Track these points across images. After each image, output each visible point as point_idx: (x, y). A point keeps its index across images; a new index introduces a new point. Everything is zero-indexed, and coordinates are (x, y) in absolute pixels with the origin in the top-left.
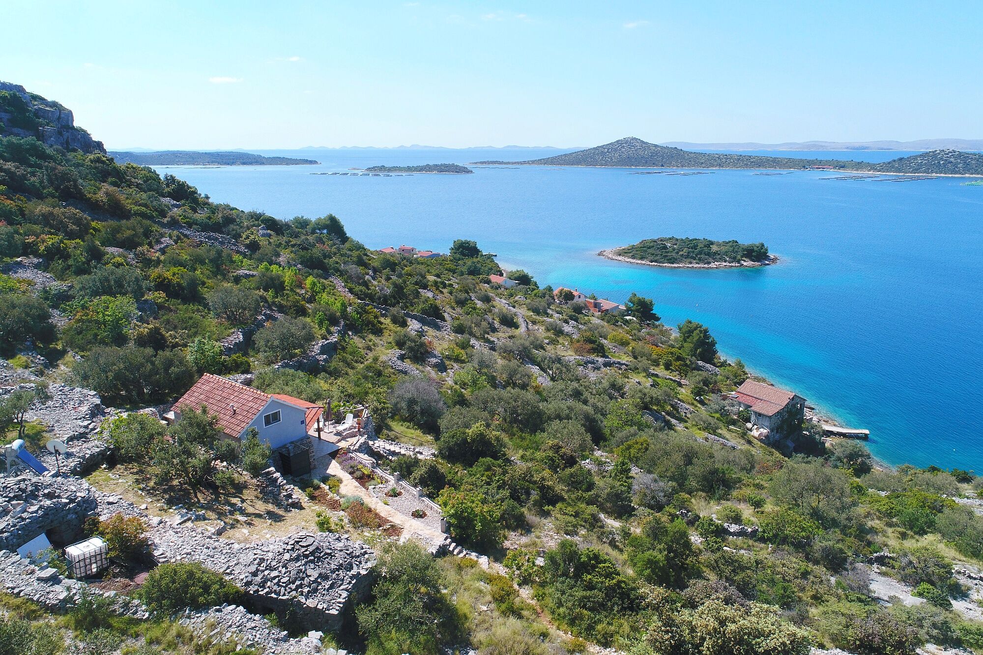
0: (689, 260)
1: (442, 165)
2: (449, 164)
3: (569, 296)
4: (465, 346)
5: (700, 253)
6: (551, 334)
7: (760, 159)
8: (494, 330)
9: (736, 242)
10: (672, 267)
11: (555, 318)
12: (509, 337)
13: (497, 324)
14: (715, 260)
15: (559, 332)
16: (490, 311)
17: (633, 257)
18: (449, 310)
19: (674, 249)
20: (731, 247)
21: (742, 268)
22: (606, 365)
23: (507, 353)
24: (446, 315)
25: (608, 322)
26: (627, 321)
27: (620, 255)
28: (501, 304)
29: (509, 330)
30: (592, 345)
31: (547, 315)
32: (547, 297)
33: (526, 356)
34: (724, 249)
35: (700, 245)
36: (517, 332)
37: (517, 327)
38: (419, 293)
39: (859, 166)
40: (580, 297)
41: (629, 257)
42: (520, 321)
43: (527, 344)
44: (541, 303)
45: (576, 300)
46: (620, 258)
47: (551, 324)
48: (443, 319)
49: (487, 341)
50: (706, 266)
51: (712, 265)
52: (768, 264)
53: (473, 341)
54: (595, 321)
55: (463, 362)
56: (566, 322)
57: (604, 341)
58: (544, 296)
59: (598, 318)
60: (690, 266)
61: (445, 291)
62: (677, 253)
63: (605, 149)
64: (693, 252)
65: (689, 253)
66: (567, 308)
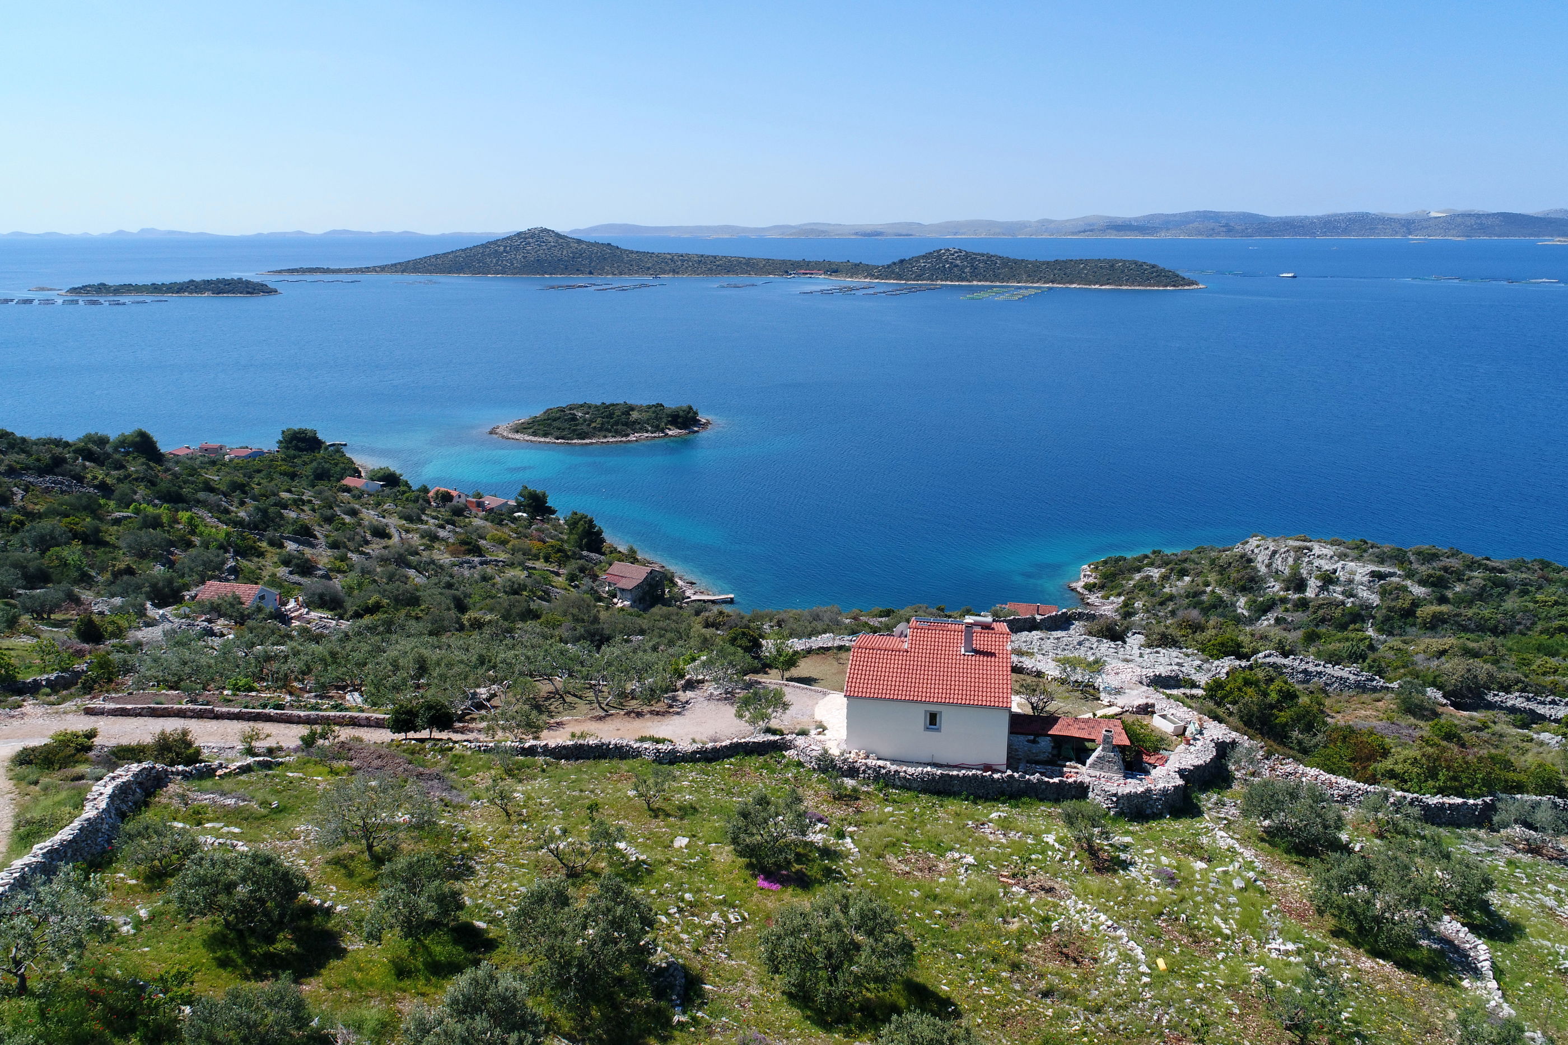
0: (603, 433)
1: (219, 281)
2: (233, 279)
3: (447, 498)
4: (343, 559)
5: (617, 423)
6: (426, 541)
7: (730, 261)
8: (367, 543)
9: (662, 405)
10: (582, 444)
11: (431, 524)
12: (384, 548)
13: (369, 537)
14: (635, 431)
15: (434, 538)
16: (360, 525)
17: (534, 434)
18: (317, 528)
19: (585, 420)
20: (654, 412)
21: (667, 439)
22: (481, 563)
23: (384, 560)
24: (316, 533)
25: (492, 522)
26: (515, 518)
27: (517, 432)
28: (369, 516)
29: (382, 541)
30: (467, 547)
31: (422, 522)
32: (421, 501)
33: (401, 561)
34: (645, 416)
35: (618, 413)
36: (391, 542)
37: (389, 537)
38: (282, 514)
39: (855, 269)
40: (460, 497)
41: (529, 435)
42: (393, 531)
43: (402, 551)
44: (412, 509)
45: (454, 502)
46: (518, 436)
47: (425, 531)
48: (315, 537)
49: (362, 553)
50: (624, 439)
51: (632, 438)
52: (697, 432)
53: (350, 555)
54: (477, 522)
55: (344, 572)
56: (442, 527)
57: (482, 542)
58: (416, 500)
59: (481, 519)
60: (605, 440)
61: (305, 508)
62: (589, 425)
63: (499, 246)
64: (608, 422)
65: (602, 424)
66: (445, 513)
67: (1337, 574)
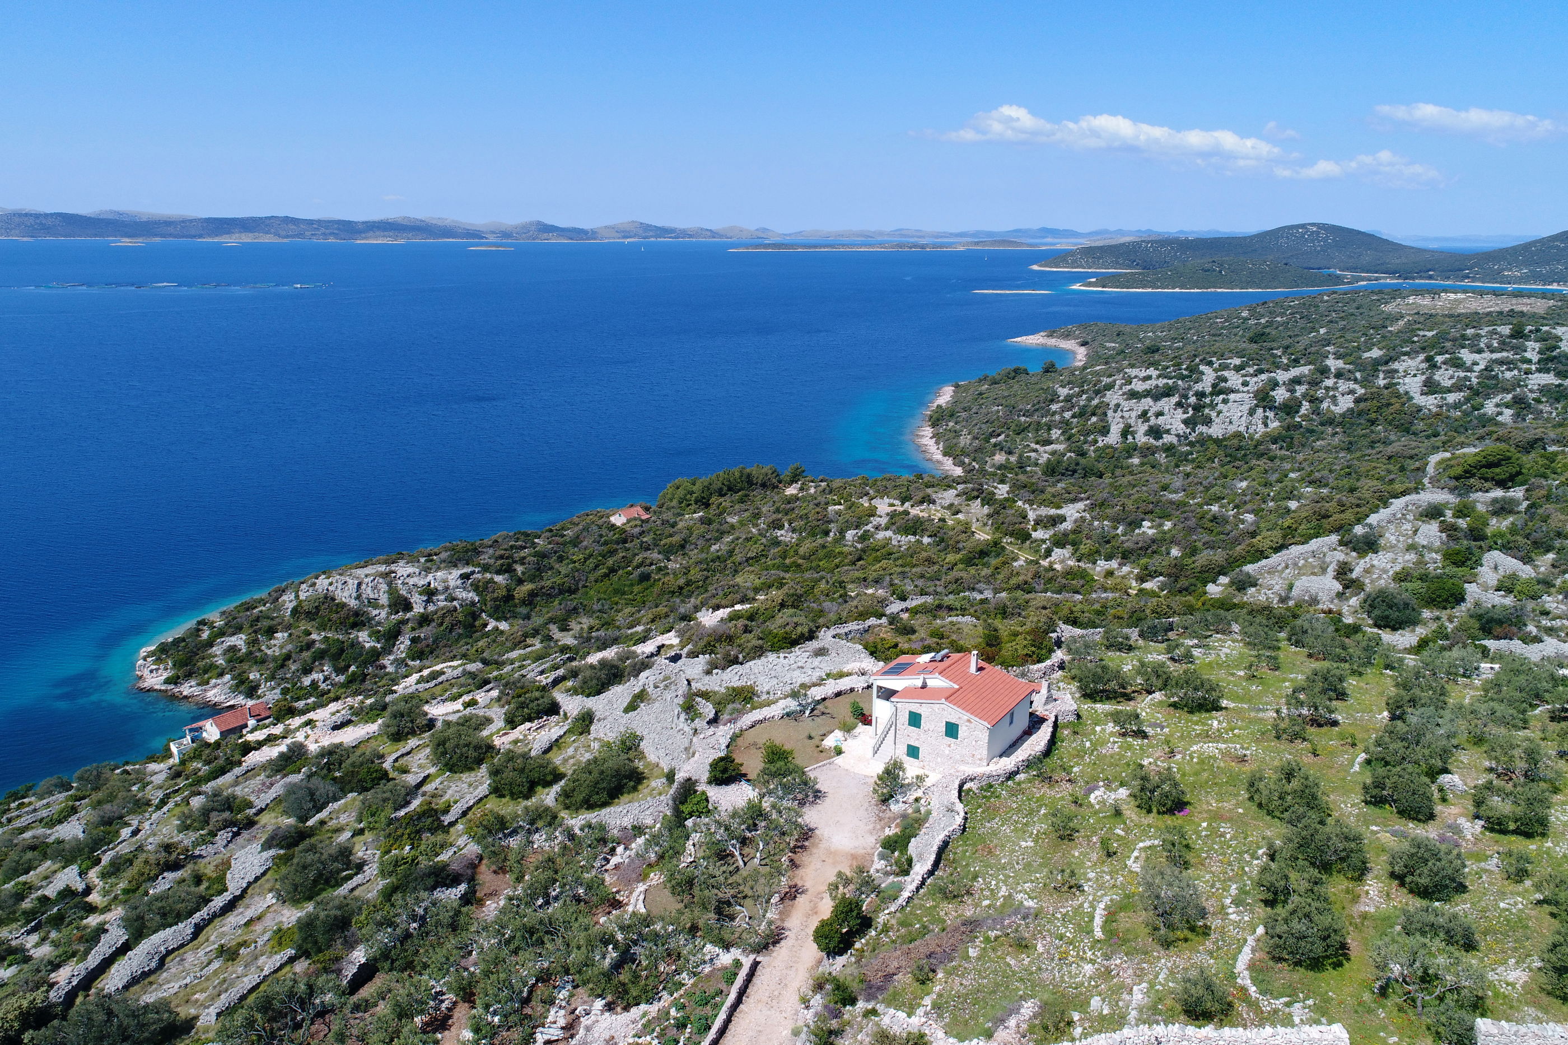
67: (432, 586)
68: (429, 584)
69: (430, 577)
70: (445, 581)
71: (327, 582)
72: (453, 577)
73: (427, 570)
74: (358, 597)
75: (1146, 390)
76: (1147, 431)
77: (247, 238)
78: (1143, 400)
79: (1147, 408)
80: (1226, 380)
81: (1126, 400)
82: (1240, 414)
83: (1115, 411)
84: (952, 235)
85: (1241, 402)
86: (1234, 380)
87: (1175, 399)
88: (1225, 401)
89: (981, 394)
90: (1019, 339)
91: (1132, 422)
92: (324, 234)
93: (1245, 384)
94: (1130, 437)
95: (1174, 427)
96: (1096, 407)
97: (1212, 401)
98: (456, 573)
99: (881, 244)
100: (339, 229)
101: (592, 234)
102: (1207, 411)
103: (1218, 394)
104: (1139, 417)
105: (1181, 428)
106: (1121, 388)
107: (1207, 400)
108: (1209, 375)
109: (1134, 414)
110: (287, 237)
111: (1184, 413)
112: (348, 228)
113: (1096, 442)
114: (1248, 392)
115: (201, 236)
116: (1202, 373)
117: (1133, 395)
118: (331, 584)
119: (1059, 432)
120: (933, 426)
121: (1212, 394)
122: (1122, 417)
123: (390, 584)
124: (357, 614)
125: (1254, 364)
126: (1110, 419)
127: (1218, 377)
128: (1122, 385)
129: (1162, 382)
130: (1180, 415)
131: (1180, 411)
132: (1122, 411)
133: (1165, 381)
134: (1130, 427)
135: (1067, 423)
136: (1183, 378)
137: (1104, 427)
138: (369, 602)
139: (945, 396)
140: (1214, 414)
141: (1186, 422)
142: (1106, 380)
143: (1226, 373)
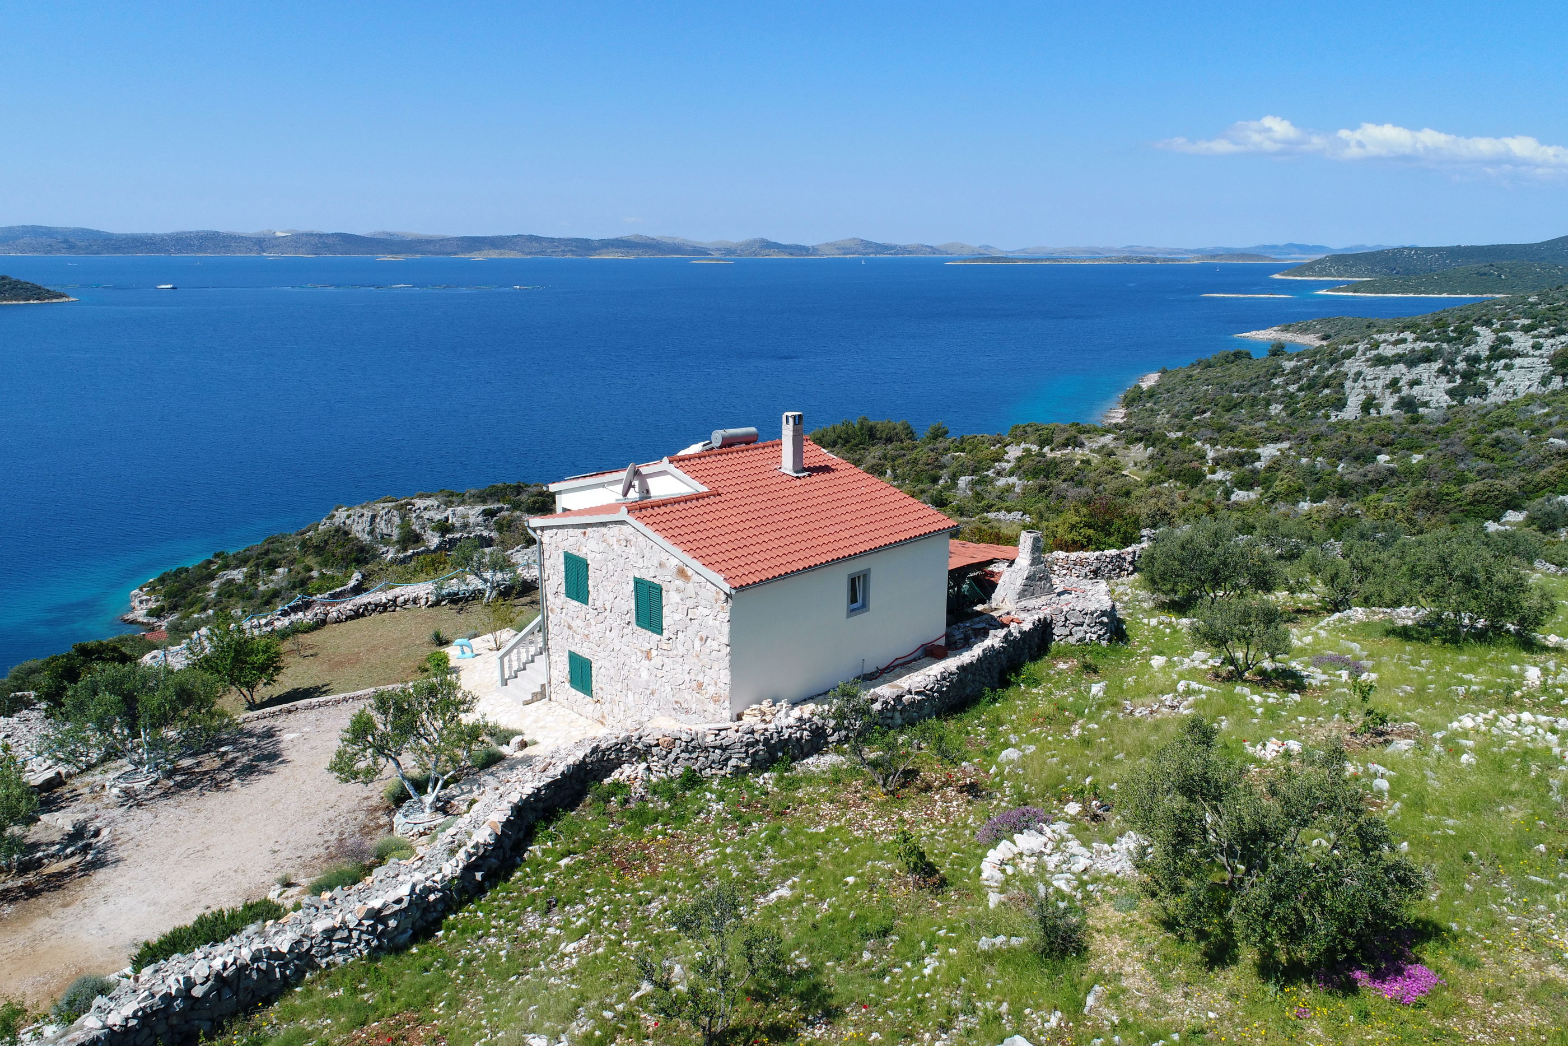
67: (450, 521)
68: (447, 519)
69: (449, 511)
70: (465, 516)
71: (345, 514)
72: (473, 513)
73: (448, 504)
74: (371, 532)
75: (1398, 355)
76: (1396, 404)
77: (494, 254)
78: (1393, 367)
79: (1398, 376)
80: (1510, 342)
81: (1371, 366)
82: (1528, 383)
83: (1355, 381)
84: (1187, 251)
85: (1531, 369)
86: (1521, 341)
87: (1438, 365)
88: (1508, 367)
89: (1190, 376)
90: (1248, 334)
91: (1377, 393)
92: (563, 251)
93: (1537, 347)
94: (1373, 411)
95: (1434, 399)
96: (1330, 377)
97: (1489, 368)
98: (480, 508)
99: (1107, 258)
100: (577, 247)
101: (815, 250)
102: (1481, 379)
103: (1498, 359)
104: (1387, 387)
105: (1445, 400)
106: (1364, 354)
107: (1483, 366)
108: (1485, 338)
109: (1380, 384)
110: (530, 254)
111: (1449, 382)
112: (585, 245)
113: (1328, 417)
114: (1541, 356)
115: (455, 253)
116: (1477, 334)
117: (1381, 361)
118: (349, 517)
119: (1280, 407)
120: (1127, 406)
121: (1489, 359)
122: (1364, 387)
123: (403, 518)
124: (362, 549)
125: (1551, 325)
126: (1348, 391)
127: (1498, 339)
128: (1366, 349)
129: (1420, 345)
130: (1443, 383)
131: (1444, 379)
132: (1364, 380)
133: (1425, 344)
134: (1375, 398)
135: (1291, 396)
136: (1449, 341)
137: (1339, 400)
138: (382, 538)
139: (1150, 381)
140: (1491, 384)
141: (1450, 393)
142: (1345, 348)
143: (1510, 334)
